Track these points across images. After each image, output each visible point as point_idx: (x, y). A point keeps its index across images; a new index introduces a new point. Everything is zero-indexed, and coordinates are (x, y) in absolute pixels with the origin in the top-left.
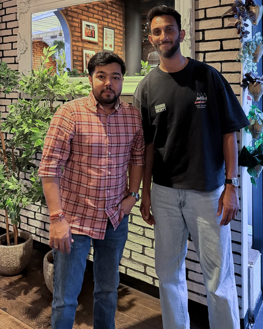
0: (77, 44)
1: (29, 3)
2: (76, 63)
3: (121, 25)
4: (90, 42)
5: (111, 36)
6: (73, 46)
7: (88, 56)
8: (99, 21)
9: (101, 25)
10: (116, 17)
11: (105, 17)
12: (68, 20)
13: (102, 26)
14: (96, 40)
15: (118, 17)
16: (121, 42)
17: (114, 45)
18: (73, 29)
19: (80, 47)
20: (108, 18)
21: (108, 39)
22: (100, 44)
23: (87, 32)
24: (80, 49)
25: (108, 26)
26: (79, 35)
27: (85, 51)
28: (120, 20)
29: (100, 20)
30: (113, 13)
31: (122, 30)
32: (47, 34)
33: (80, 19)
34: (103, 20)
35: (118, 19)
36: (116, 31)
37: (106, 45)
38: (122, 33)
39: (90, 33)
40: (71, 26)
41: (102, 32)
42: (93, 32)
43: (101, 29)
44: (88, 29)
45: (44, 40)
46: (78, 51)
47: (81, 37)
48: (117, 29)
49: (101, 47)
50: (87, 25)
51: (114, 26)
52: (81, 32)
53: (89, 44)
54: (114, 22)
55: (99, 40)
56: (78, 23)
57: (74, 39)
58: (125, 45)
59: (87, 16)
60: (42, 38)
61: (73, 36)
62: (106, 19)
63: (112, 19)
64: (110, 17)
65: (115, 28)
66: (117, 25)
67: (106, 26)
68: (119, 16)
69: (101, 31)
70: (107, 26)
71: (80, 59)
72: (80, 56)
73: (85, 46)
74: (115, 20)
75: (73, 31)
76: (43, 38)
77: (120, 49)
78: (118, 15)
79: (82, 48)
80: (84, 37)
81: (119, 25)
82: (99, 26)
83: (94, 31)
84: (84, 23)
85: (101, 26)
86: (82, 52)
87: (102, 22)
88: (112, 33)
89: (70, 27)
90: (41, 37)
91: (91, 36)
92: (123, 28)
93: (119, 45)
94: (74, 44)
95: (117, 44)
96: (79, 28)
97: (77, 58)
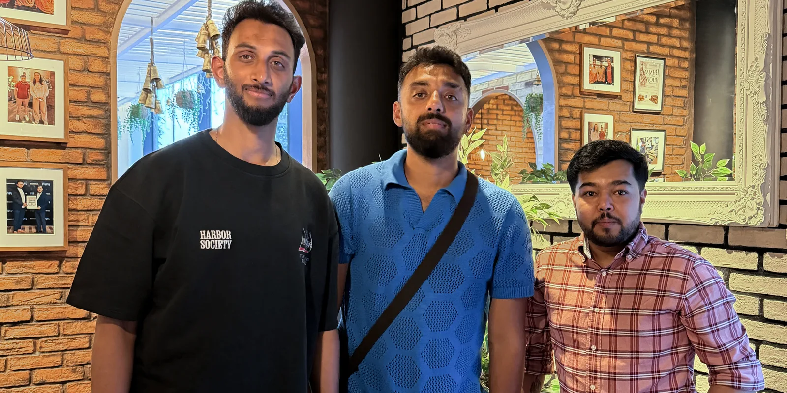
0: (571, 102)
1: (457, 34)
2: (565, 146)
3: (686, 44)
4: (601, 95)
5: (656, 76)
6: (561, 107)
7: (594, 129)
8: (626, 43)
9: (631, 51)
10: (670, 27)
11: (641, 32)
12: (551, 51)
13: (633, 55)
14: (615, 88)
15: (677, 28)
16: (684, 87)
17: (664, 95)
18: (562, 69)
19: (577, 109)
20: (647, 32)
21: (647, 84)
22: (627, 97)
23: (594, 72)
24: (576, 113)
25: (649, 53)
26: (576, 80)
27: (588, 118)
28: (683, 34)
29: (627, 40)
30: (662, 21)
31: (687, 56)
32: (518, 77)
33: (578, 43)
34: (634, 40)
35: (675, 32)
36: (670, 62)
37: (641, 98)
38: (686, 64)
39: (601, 74)
40: (557, 63)
41: (633, 68)
42: (609, 71)
43: (630, 60)
44: (597, 65)
45: (511, 91)
46: (571, 117)
47: (580, 85)
48: (673, 57)
49: (628, 103)
50: (594, 56)
51: (666, 51)
52: (580, 75)
53: (599, 99)
54: (664, 40)
55: (625, 88)
56: (574, 53)
57: (564, 91)
58: (693, 92)
59: (596, 35)
60: (507, 88)
61: (561, 84)
62: (643, 37)
63: (658, 35)
64: (653, 29)
65: (667, 56)
66: (674, 47)
67: (643, 52)
68: (680, 24)
69: (629, 66)
70: (645, 53)
71: (575, 135)
72: (576, 129)
73: (589, 104)
74: (669, 36)
75: (563, 74)
76: (509, 87)
77: (680, 102)
78: (676, 22)
79: (582, 111)
80: (588, 86)
81: (678, 45)
82: (625, 56)
83: (613, 68)
84: (588, 52)
85: (629, 56)
86: (581, 119)
87: (633, 44)
88: (658, 68)
89: (555, 65)
90: (505, 84)
91: (604, 80)
92: (691, 52)
93: (676, 94)
94: (563, 102)
95: (670, 94)
96: (577, 64)
97: (570, 133)
